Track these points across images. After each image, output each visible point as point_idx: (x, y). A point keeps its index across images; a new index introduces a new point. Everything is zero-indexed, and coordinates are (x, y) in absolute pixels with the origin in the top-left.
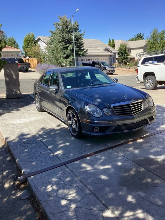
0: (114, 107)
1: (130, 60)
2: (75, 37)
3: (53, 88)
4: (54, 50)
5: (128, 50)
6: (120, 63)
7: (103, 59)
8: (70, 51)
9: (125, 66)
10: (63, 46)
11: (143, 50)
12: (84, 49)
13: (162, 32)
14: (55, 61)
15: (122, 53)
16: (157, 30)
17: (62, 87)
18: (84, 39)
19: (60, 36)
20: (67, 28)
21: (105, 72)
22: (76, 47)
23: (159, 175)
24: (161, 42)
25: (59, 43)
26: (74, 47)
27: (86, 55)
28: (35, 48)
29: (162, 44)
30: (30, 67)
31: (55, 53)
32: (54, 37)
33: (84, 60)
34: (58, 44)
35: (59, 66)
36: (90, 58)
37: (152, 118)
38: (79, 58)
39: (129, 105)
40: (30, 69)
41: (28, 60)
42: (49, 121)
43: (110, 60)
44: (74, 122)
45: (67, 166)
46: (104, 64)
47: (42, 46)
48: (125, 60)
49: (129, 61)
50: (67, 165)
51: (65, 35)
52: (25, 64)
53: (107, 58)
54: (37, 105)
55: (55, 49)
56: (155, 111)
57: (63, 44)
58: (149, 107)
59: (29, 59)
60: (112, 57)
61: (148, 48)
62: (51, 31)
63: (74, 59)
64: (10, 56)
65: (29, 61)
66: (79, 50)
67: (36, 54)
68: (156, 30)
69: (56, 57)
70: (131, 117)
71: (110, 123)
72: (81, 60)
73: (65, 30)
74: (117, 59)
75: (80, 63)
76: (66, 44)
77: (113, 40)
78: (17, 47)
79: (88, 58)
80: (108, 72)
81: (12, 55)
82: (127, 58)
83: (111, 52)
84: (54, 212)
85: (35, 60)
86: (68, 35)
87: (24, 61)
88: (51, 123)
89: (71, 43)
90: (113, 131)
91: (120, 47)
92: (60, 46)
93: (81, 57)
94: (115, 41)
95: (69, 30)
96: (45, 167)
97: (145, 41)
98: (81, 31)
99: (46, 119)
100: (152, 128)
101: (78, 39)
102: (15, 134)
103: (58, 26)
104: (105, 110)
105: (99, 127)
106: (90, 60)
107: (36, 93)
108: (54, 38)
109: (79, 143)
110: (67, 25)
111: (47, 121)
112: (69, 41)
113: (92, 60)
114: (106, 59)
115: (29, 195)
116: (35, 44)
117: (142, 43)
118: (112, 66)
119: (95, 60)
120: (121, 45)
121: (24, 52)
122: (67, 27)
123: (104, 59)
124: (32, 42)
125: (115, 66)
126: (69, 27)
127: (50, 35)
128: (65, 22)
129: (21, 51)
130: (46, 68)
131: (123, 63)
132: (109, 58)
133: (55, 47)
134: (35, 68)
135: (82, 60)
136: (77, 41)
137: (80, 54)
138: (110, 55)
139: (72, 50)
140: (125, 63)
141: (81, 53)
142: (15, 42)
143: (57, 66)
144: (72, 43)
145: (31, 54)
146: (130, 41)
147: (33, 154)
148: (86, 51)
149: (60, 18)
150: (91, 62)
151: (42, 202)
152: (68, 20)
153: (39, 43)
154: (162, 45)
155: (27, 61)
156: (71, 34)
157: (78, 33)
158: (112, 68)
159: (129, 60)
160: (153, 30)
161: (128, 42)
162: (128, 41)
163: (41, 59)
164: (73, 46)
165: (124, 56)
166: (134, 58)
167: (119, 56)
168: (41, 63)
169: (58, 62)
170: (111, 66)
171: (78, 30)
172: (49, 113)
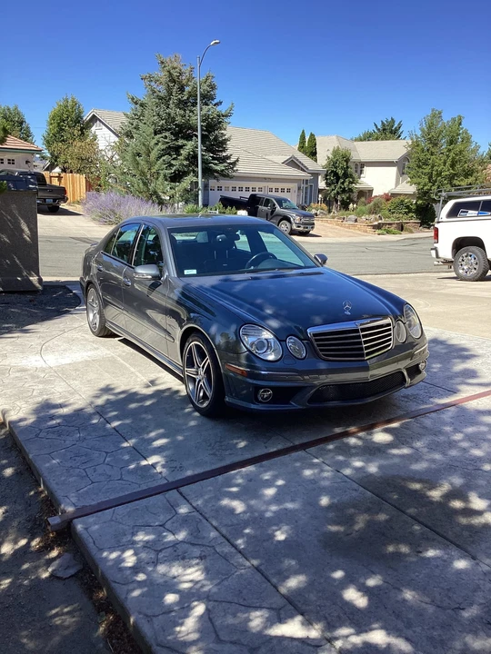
0: (315, 335)
1: (359, 197)
2: (203, 121)
3: (145, 272)
4: (139, 155)
5: (353, 167)
6: (329, 202)
7: (280, 190)
8: (186, 159)
9: (343, 211)
10: (167, 145)
11: (399, 169)
12: (228, 157)
13: (454, 120)
14: (141, 185)
15: (336, 174)
16: (440, 113)
17: (171, 270)
18: (228, 127)
19: (158, 115)
20: (180, 94)
21: (284, 226)
22: (205, 151)
23: (429, 524)
24: (449, 150)
25: (156, 133)
26: (199, 149)
27: (234, 174)
28: (83, 144)
29: (452, 154)
30: (65, 199)
31: (142, 163)
32: (142, 115)
33: (227, 189)
34: (153, 138)
35: (151, 201)
36: (244, 184)
37: (414, 371)
38: (212, 183)
39: (357, 331)
40: (63, 206)
41: (59, 178)
42: (128, 366)
43: (302, 194)
44: (202, 372)
45: (181, 494)
46: (284, 205)
47: (104, 138)
48: (345, 196)
49: (355, 199)
50: (182, 489)
51: (174, 111)
52: (51, 191)
53: (294, 186)
54: (91, 316)
55: (143, 150)
56: (424, 350)
57: (166, 137)
58: (410, 340)
59: (63, 175)
60: (307, 183)
61: (412, 164)
62: (133, 99)
63: (197, 183)
64: (6, 162)
65: (63, 181)
66: (214, 158)
67: (85, 164)
68: (437, 115)
69: (143, 174)
70: (361, 364)
71: (304, 380)
72: (216, 188)
73: (174, 99)
74: (320, 191)
75: (215, 196)
76: (176, 140)
77: (312, 135)
78: (26, 136)
79: (238, 184)
80: (294, 227)
81: (11, 162)
82: (351, 190)
83: (304, 171)
84: (149, 612)
85: (81, 179)
86: (182, 112)
87: (48, 182)
88: (132, 369)
89: (189, 138)
90: (309, 402)
91: (331, 156)
92: (158, 144)
93: (218, 180)
94: (319, 140)
95: (185, 98)
96: (121, 494)
97: (404, 142)
98: (221, 103)
99: (119, 359)
100: (415, 398)
101: (212, 126)
102: (30, 397)
103: (153, 83)
104: (290, 342)
105: (272, 388)
106: (244, 189)
107: (89, 283)
108: (139, 117)
109: (214, 430)
110: (180, 83)
111: (122, 365)
112: (184, 131)
113: (251, 189)
114: (289, 191)
115: (79, 567)
116: (83, 133)
117: (396, 149)
118: (306, 212)
119: (257, 189)
120: (336, 152)
121: (49, 155)
122: (182, 89)
123: (283, 190)
124: (71, 125)
125: (314, 211)
126: (187, 89)
127: (130, 108)
128: (175, 74)
129: (39, 151)
130: (114, 206)
131: (337, 203)
132: (299, 188)
133: (144, 145)
134: (78, 203)
135: (220, 189)
136: (210, 132)
137: (217, 171)
138: (302, 178)
139: (193, 158)
140: (345, 206)
141: (218, 168)
142: (21, 123)
143: (147, 201)
144: (194, 138)
145: (70, 161)
146: (361, 140)
147: (86, 455)
148: (234, 164)
149: (162, 63)
150: (247, 195)
151: (116, 585)
152: (186, 70)
153: (93, 129)
154: (453, 158)
155: (55, 182)
156: (191, 111)
157: (211, 110)
158: (305, 216)
159: (355, 195)
160: (430, 113)
161: (355, 143)
162: (356, 140)
163: (99, 178)
164: (195, 145)
165: (343, 183)
166: (371, 191)
167: (326, 183)
168: (98, 191)
169: (148, 190)
170: (304, 212)
171: (213, 99)
172: (125, 341)
